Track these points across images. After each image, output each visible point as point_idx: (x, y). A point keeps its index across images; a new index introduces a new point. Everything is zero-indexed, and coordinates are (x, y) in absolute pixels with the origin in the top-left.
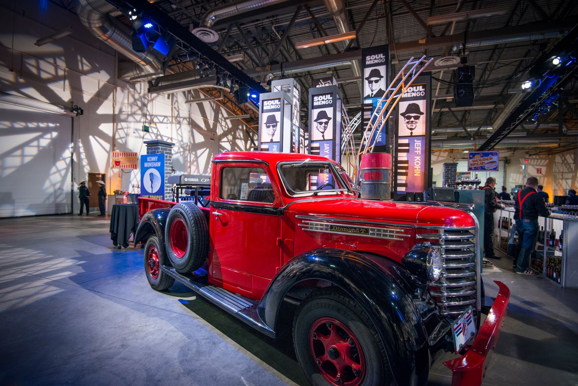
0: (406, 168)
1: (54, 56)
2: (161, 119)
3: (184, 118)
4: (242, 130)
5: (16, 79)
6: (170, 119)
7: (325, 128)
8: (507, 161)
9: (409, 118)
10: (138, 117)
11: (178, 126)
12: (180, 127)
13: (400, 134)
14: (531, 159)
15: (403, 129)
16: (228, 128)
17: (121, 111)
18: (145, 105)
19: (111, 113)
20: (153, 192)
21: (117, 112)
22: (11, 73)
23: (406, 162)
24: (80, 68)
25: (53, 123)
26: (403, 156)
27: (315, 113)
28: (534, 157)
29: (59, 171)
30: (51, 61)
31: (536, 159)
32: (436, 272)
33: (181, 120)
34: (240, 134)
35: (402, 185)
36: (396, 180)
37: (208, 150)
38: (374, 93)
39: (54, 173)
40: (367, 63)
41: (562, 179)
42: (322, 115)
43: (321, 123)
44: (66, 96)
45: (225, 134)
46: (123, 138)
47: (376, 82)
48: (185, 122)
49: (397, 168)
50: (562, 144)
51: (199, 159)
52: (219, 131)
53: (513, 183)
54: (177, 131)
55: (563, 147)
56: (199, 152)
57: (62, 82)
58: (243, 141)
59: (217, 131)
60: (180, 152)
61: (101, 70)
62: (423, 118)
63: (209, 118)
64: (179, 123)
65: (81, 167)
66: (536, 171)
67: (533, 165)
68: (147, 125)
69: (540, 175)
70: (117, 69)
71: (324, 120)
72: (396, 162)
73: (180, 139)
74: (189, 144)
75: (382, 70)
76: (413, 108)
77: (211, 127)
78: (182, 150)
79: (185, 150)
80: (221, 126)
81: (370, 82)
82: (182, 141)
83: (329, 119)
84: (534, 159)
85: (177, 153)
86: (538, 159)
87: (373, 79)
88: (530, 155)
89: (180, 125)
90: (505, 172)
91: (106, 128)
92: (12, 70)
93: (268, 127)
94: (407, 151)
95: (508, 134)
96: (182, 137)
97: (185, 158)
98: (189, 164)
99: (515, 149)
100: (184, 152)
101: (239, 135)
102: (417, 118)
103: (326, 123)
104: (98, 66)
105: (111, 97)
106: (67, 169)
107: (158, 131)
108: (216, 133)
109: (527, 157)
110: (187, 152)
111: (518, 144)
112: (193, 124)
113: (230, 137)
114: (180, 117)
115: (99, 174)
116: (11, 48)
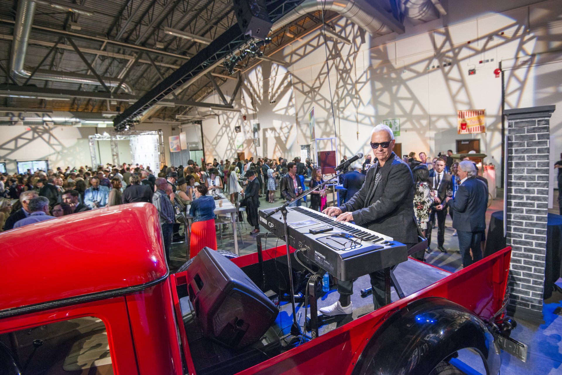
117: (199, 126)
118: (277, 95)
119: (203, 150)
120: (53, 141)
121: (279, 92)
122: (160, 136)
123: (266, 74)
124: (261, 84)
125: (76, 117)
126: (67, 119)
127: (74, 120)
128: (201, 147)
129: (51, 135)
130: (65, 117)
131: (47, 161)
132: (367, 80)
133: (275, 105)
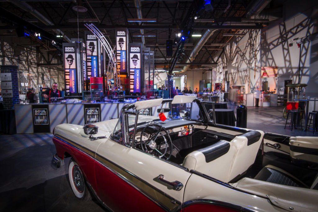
117: (211, 71)
118: (233, 57)
119: (211, 83)
120: (159, 78)
121: (234, 55)
122: (185, 77)
123: (231, 47)
124: (229, 51)
125: (164, 70)
126: (162, 71)
127: (164, 71)
128: (211, 82)
129: (158, 76)
130: (161, 70)
131: (157, 85)
132: (259, 49)
133: (232, 62)
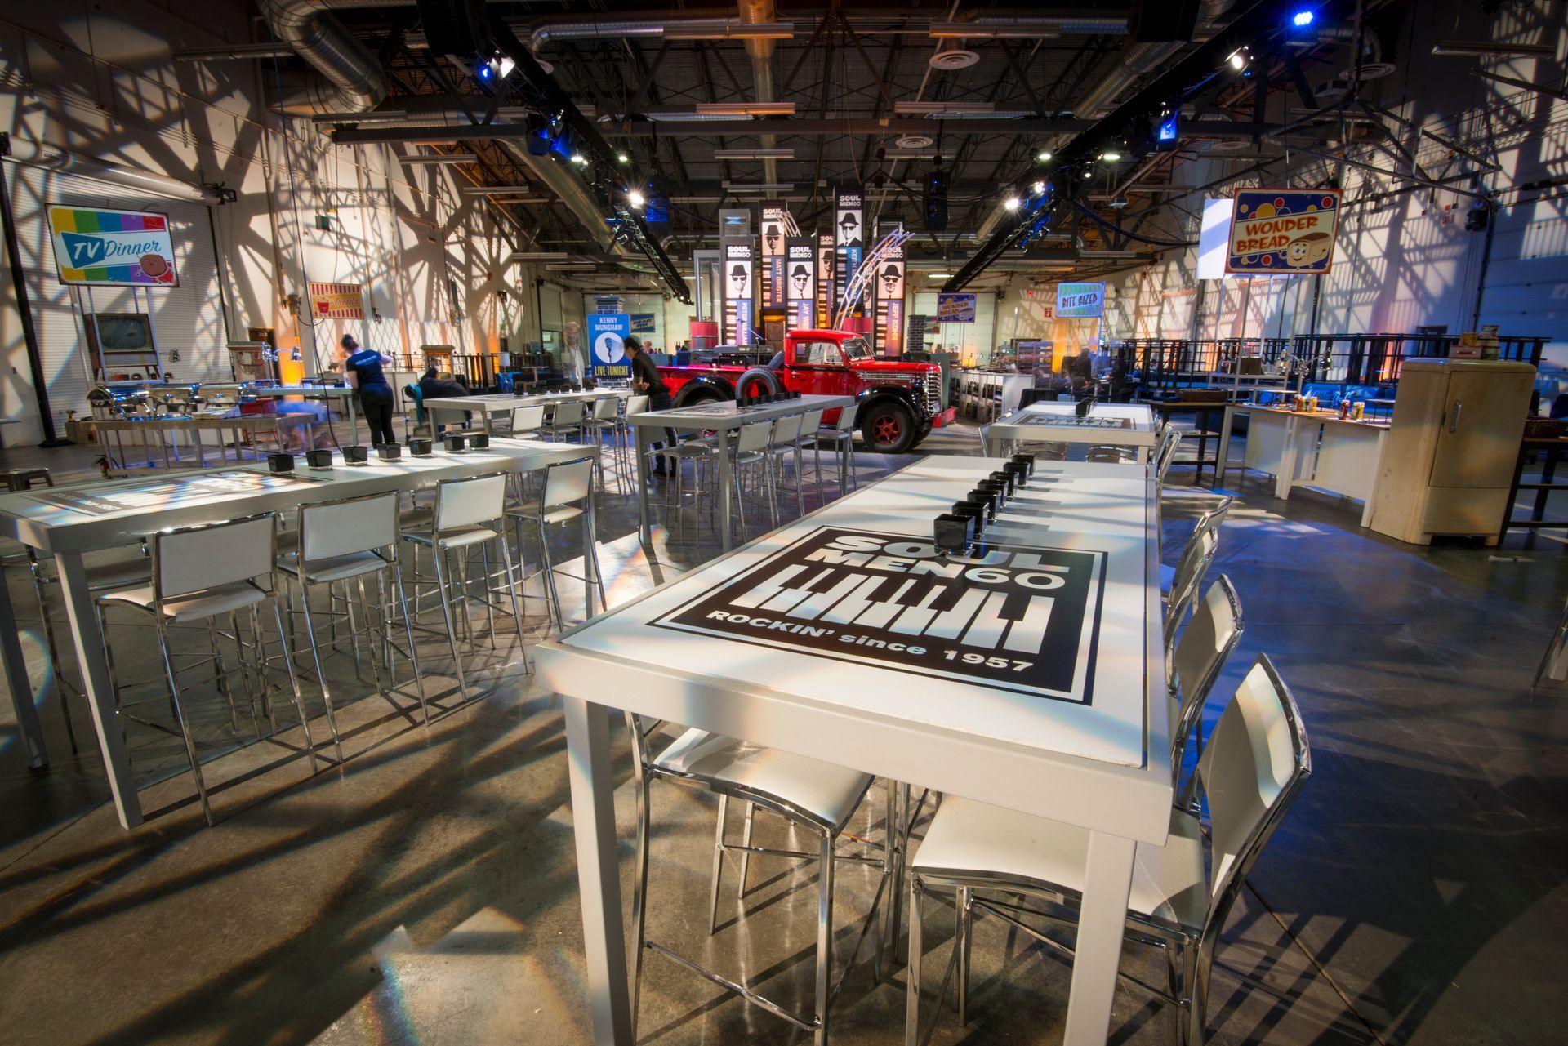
0: (885, 332)
1: (156, 63)
2: (342, 196)
3: (380, 192)
4: (480, 211)
5: (111, 127)
6: (357, 194)
7: (804, 285)
8: (1000, 294)
9: (888, 280)
10: (306, 197)
11: (371, 210)
12: (375, 214)
13: (880, 297)
14: (1037, 290)
15: (883, 293)
16: (456, 209)
17: (278, 185)
18: (313, 167)
19: (263, 190)
20: (614, 361)
21: (272, 189)
22: (101, 112)
23: (885, 326)
24: (202, 88)
25: (183, 222)
26: (882, 320)
27: (792, 266)
28: (1042, 286)
29: (207, 326)
30: (154, 76)
31: (1045, 290)
32: (926, 390)
33: (375, 195)
34: (478, 222)
35: (881, 349)
36: (875, 343)
37: (427, 265)
38: (849, 241)
39: (202, 331)
40: (841, 204)
41: (1079, 327)
42: (800, 270)
43: (799, 279)
44: (189, 158)
45: (452, 225)
46: (290, 246)
47: (851, 228)
48: (382, 201)
49: (876, 331)
50: (1079, 269)
51: (415, 288)
52: (442, 219)
53: (1006, 335)
54: (372, 222)
55: (1081, 272)
56: (413, 270)
57: (178, 126)
58: (484, 239)
59: (438, 218)
60: (382, 274)
61: (234, 89)
62: (900, 281)
63: (420, 188)
64: (373, 204)
65: (236, 315)
66: (1043, 312)
67: (1039, 302)
68: (322, 213)
69: (1048, 319)
70: (261, 86)
71: (803, 276)
72: (876, 325)
73: (378, 242)
74: (395, 253)
75: (858, 215)
76: (892, 270)
77: (427, 209)
78: (384, 268)
79: (389, 267)
80: (443, 204)
81: (845, 228)
82: (382, 247)
83: (808, 275)
84: (1042, 291)
85: (377, 275)
86: (1047, 291)
87: (848, 225)
88: (1036, 283)
89: (375, 208)
90: (996, 314)
91: (260, 224)
92: (101, 107)
93: (735, 279)
94: (886, 314)
95: (1001, 253)
96: (380, 236)
97: (392, 285)
98: (399, 301)
99: (1012, 274)
100: (388, 272)
101: (477, 225)
102: (895, 280)
103: (805, 280)
104: (227, 79)
105: (258, 153)
106: (218, 321)
107: (341, 226)
108: (436, 221)
109: (1031, 286)
110: (393, 273)
111: (1015, 265)
112: (396, 205)
113: (461, 232)
114: (373, 190)
115: (264, 330)
116: (89, 52)
